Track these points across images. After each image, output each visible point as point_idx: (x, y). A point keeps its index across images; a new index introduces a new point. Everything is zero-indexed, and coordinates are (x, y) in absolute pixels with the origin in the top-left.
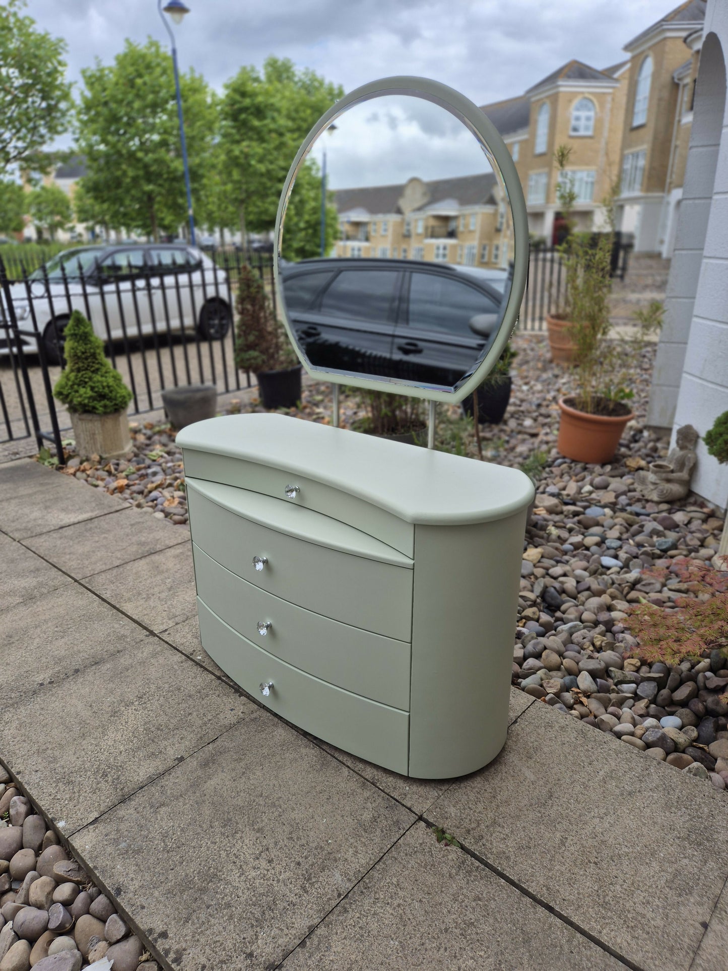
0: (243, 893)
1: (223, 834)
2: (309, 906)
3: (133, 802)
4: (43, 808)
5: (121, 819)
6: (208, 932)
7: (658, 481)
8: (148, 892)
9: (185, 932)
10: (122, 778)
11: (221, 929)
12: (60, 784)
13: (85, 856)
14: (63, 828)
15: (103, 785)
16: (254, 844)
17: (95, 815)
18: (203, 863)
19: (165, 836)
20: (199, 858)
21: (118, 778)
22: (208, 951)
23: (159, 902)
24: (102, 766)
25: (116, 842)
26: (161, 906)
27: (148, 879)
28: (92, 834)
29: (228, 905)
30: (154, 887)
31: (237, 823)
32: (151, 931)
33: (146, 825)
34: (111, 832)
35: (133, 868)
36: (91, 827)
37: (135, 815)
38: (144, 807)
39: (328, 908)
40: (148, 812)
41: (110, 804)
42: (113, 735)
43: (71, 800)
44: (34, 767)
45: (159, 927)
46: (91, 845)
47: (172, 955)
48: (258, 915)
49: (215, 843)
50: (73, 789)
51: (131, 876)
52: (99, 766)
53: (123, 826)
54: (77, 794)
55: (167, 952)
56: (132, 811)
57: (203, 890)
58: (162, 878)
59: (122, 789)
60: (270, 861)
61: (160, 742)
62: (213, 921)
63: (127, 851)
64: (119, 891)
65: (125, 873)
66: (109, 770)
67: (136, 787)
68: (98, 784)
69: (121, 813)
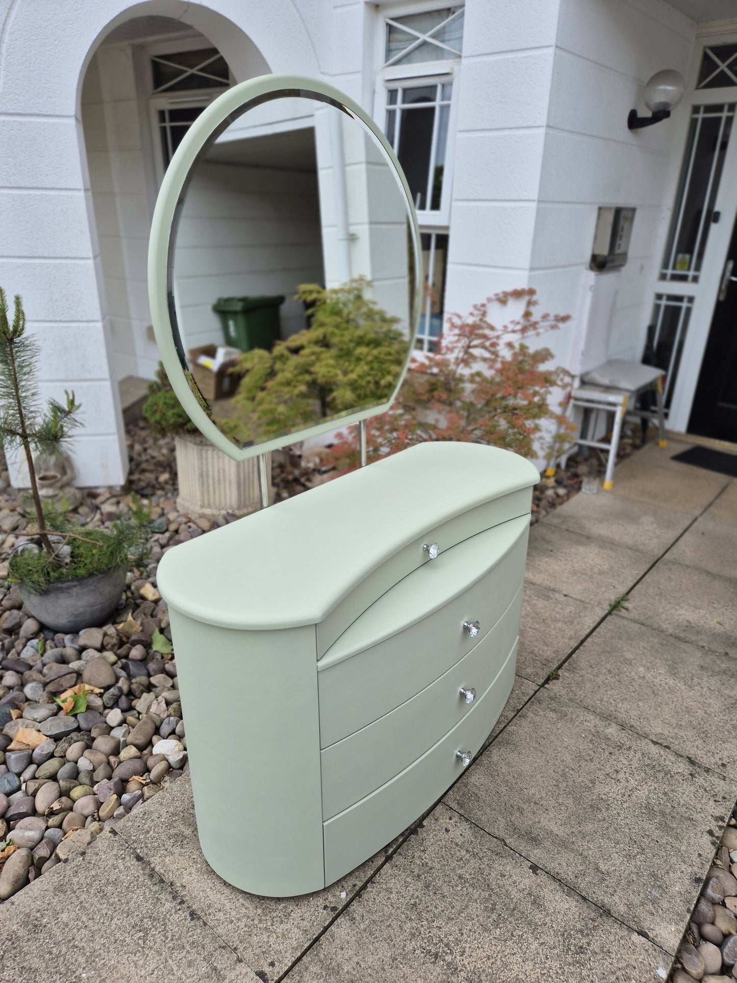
0: (651, 786)
1: (607, 809)
2: (640, 745)
3: (606, 901)
5: (629, 906)
6: (692, 804)
8: (686, 855)
9: (700, 819)
10: (578, 926)
11: (685, 796)
13: (683, 927)
14: (665, 968)
15: (595, 946)
16: (607, 784)
17: (635, 937)
18: (640, 818)
19: (629, 857)
20: (637, 823)
21: (581, 931)
22: (703, 801)
23: (689, 843)
24: (570, 960)
25: (654, 902)
27: (675, 859)
28: (657, 931)
29: (665, 794)
30: (679, 852)
31: (593, 800)
32: (713, 843)
33: (626, 878)
34: (647, 911)
35: (672, 875)
36: (650, 935)
37: (619, 893)
38: (607, 887)
39: (635, 735)
40: (611, 881)
41: (616, 926)
42: (516, 967)
43: (629, 978)
45: (707, 838)
46: (670, 926)
47: (721, 823)
48: (662, 774)
49: (618, 813)
51: (679, 874)
52: (570, 964)
53: (636, 900)
54: (619, 973)
55: (721, 827)
56: (616, 898)
57: (663, 814)
58: (669, 847)
59: (593, 920)
60: (617, 772)
61: (515, 900)
62: (682, 802)
63: (659, 887)
64: (698, 880)
65: (680, 881)
66: (572, 948)
67: (585, 906)
68: (596, 953)
69: (622, 909)
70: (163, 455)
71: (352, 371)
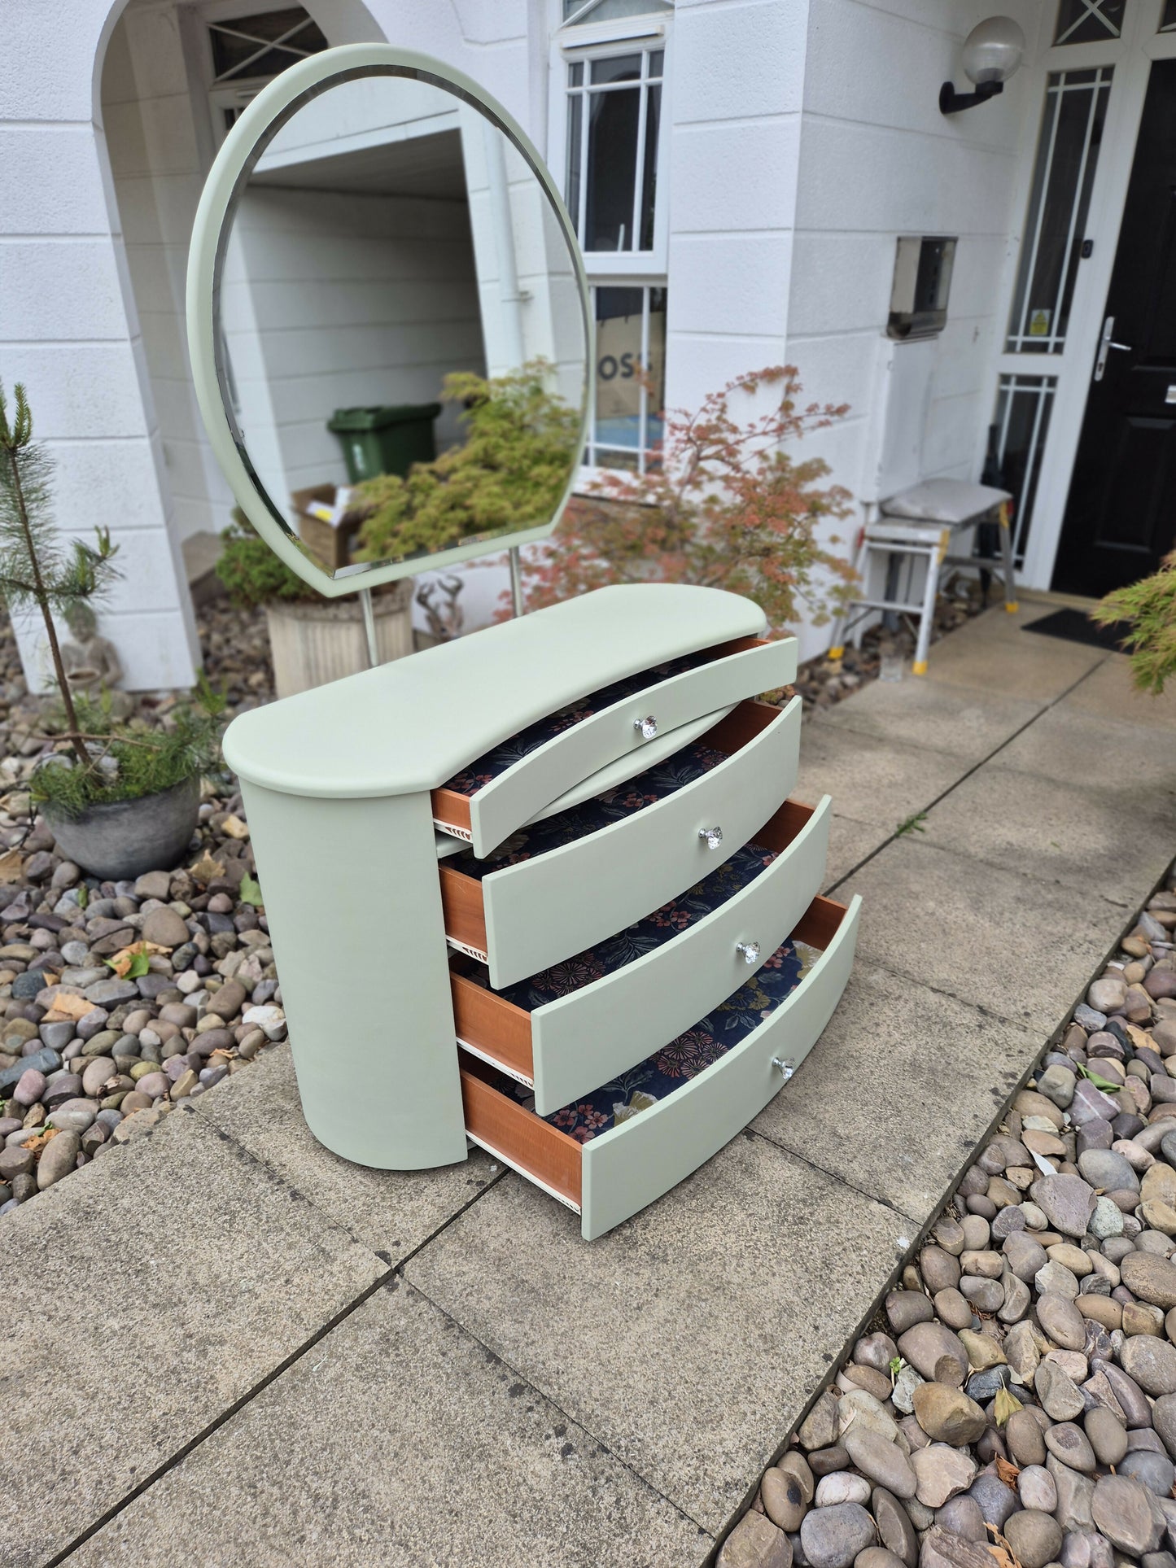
0: (922, 1040)
1: (858, 1067)
2: (914, 994)
3: (841, 1168)
4: (885, 1280)
5: (871, 1173)
6: (975, 1059)
8: (957, 1117)
9: (984, 1076)
10: (801, 1195)
11: (966, 1050)
12: (834, 1277)
13: (939, 1194)
14: (909, 1237)
15: (820, 1216)
16: (862, 1040)
17: (875, 1206)
18: (901, 1077)
19: (880, 1120)
20: (896, 1082)
21: (804, 1201)
22: (992, 1055)
23: (963, 1104)
24: (785, 1230)
25: (905, 1168)
26: (967, 1102)
27: (941, 1121)
28: (905, 1199)
29: (940, 1048)
30: (949, 1113)
32: (997, 1103)
33: (871, 1143)
34: (895, 1178)
35: (934, 1139)
36: (895, 1203)
37: (861, 1159)
38: (845, 1153)
39: (910, 982)
40: (850, 1147)
41: (851, 1194)
43: (860, 1249)
44: (808, 1337)
45: (989, 1098)
46: (922, 1194)
47: (1011, 1080)
48: (940, 1026)
49: (872, 1071)
50: (838, 1254)
51: (944, 1137)
52: (784, 1236)
53: (881, 1166)
54: (847, 1244)
55: (1009, 1085)
56: (855, 1165)
57: (933, 1071)
58: (935, 1108)
59: (821, 1189)
60: (877, 1025)
61: (720, 1169)
62: (962, 1057)
63: (915, 1152)
64: (968, 1144)
65: (945, 1145)
66: (790, 1218)
67: (812, 1173)
68: (820, 1224)
69: (862, 1176)
70: (255, 648)
71: (528, 502)
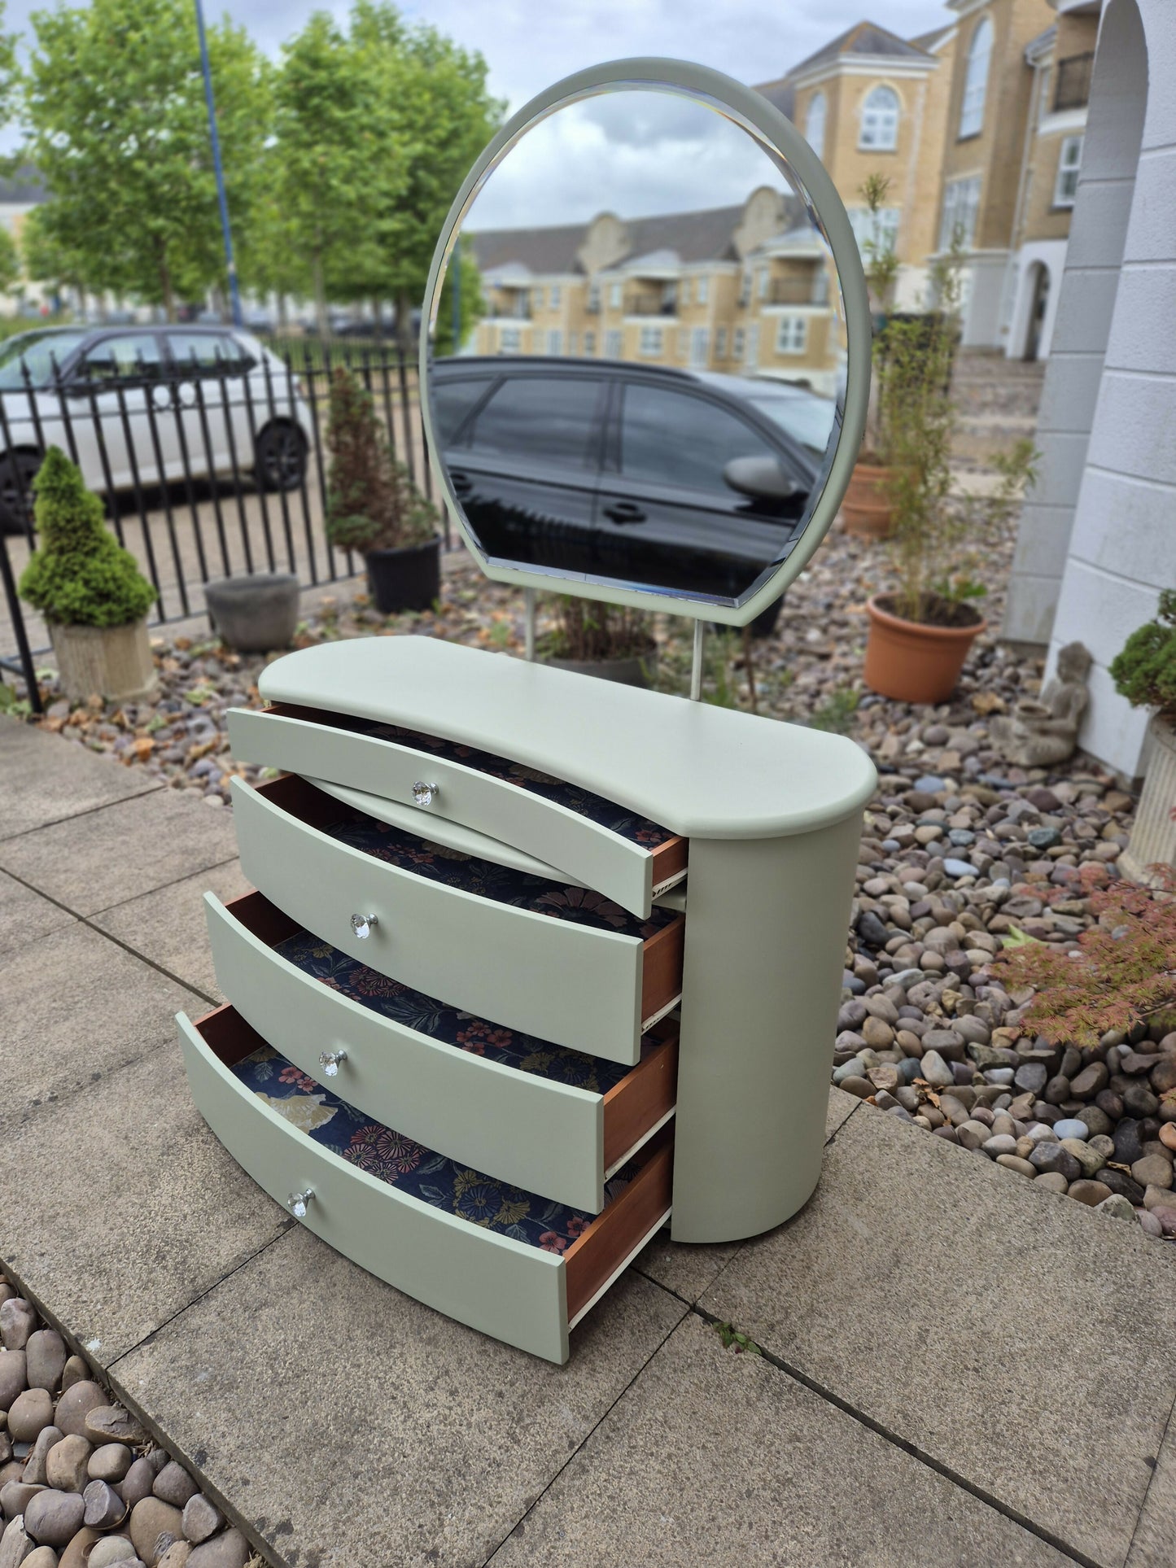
0: (412, 1449)
1: (370, 1350)
2: (524, 1466)
3: (213, 1303)
4: (60, 1319)
5: (196, 1332)
6: (359, 1519)
7: (1027, 734)
8: (252, 1456)
9: (320, 1520)
10: (191, 1260)
11: (381, 1512)
12: (86, 1276)
13: (140, 1397)
14: (97, 1352)
15: (159, 1274)
16: (423, 1365)
17: (151, 1326)
18: (341, 1401)
19: (273, 1358)
20: (333, 1392)
21: (184, 1262)
22: (362, 1551)
23: (273, 1472)
24: (155, 1242)
25: (191, 1371)
26: (276, 1479)
27: (250, 1433)
28: (148, 1360)
29: (390, 1472)
30: (262, 1447)
31: (393, 1331)
32: (263, 1522)
33: (239, 1340)
34: (179, 1356)
35: (223, 1416)
36: (145, 1348)
37: (219, 1325)
38: (233, 1310)
39: (555, 1467)
40: (241, 1318)
41: (174, 1307)
42: (170, 1187)
43: (106, 1302)
44: (38, 1247)
45: (277, 1515)
46: (147, 1379)
47: (302, 1562)
48: (440, 1484)
49: (359, 1366)
50: (108, 1282)
51: (222, 1428)
52: (150, 1241)
53: (201, 1345)
54: (116, 1293)
55: (293, 1556)
56: (212, 1317)
57: (345, 1448)
58: (274, 1430)
59: (193, 1281)
60: (453, 1393)
61: (250, 1197)
62: (365, 1499)
63: (211, 1387)
64: (202, 1456)
65: (210, 1425)
66: (167, 1248)
67: (215, 1276)
68: (151, 1273)
69: (195, 1322)
